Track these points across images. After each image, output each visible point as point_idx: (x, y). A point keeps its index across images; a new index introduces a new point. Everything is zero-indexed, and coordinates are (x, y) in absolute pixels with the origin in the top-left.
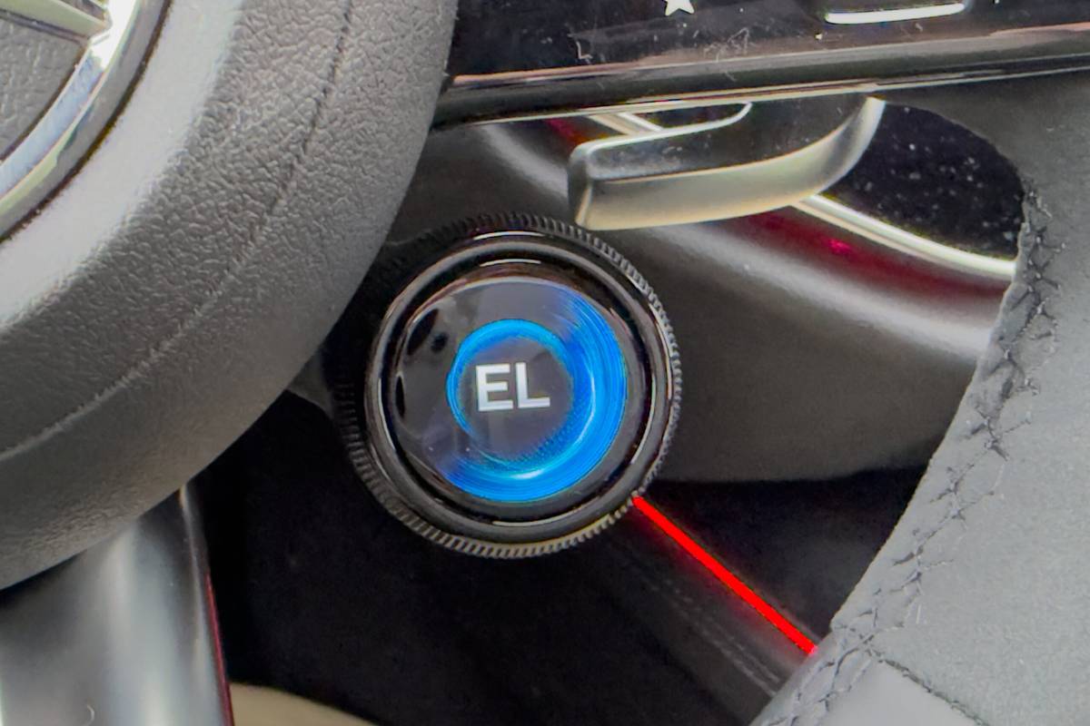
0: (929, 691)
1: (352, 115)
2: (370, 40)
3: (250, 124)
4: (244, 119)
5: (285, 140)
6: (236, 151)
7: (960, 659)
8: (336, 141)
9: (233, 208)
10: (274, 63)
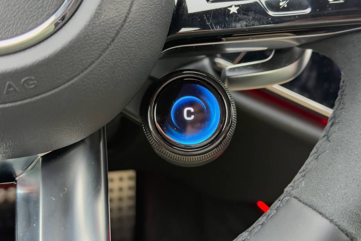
0: (304, 204)
1: (136, 22)
2: (141, 3)
3: (107, 18)
4: (106, 16)
5: (117, 24)
6: (103, 23)
7: (312, 194)
8: (131, 27)
9: (102, 38)
10: (114, 3)
